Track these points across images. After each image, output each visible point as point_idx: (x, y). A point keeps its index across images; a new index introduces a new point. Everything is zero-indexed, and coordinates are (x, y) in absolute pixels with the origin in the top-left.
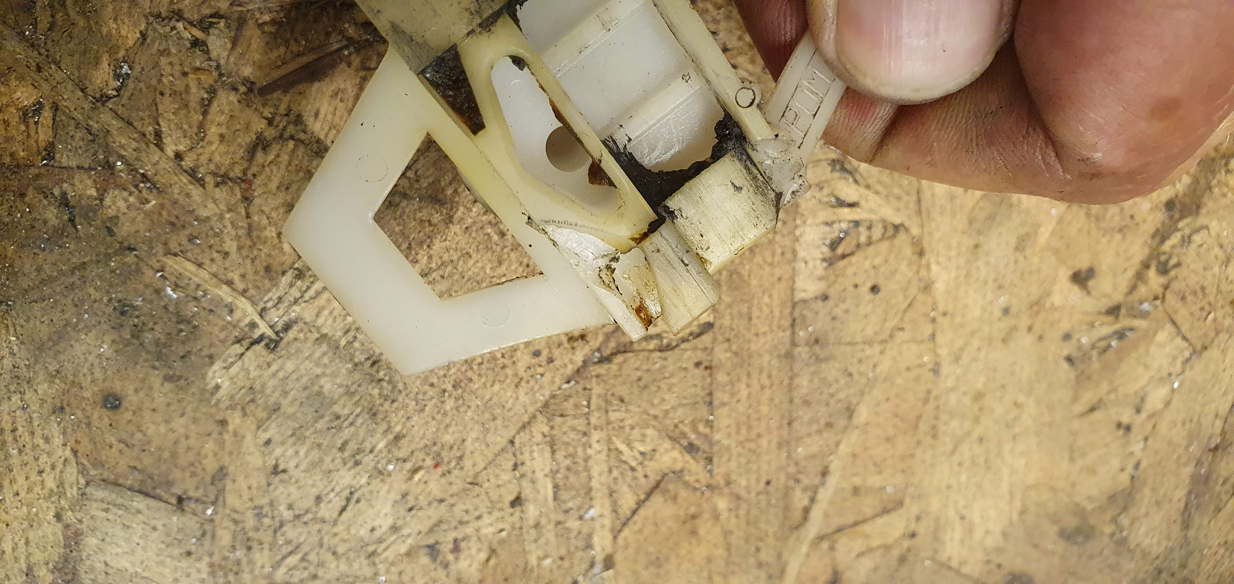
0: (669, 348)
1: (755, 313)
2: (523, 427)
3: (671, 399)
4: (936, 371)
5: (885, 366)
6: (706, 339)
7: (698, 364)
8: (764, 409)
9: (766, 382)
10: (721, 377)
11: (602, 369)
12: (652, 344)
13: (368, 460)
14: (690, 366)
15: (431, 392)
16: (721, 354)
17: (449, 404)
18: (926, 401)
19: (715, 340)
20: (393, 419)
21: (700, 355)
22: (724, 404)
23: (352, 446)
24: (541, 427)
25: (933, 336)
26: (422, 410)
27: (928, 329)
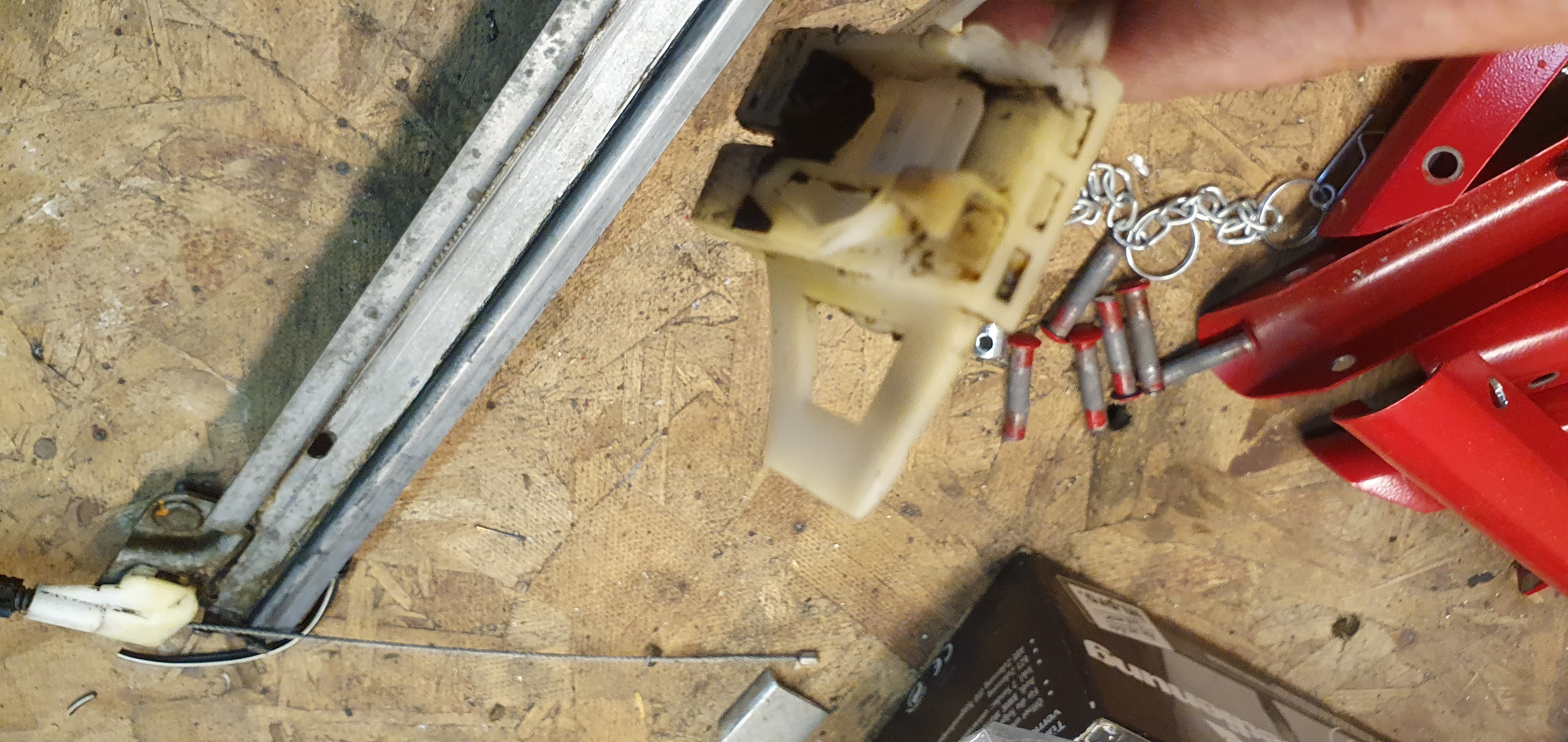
0: (712, 325)
1: (762, 316)
2: (630, 349)
3: (710, 353)
4: (863, 369)
5: (832, 360)
6: (733, 324)
7: (727, 337)
8: (761, 369)
9: (764, 354)
10: (739, 346)
11: (675, 328)
12: (704, 321)
13: (549, 348)
14: (723, 337)
15: (585, 321)
16: (740, 335)
17: (594, 329)
18: (856, 386)
19: (737, 326)
20: (564, 329)
21: (729, 333)
22: (739, 361)
23: (542, 339)
24: (638, 351)
25: (862, 350)
26: (579, 329)
27: (860, 345)
